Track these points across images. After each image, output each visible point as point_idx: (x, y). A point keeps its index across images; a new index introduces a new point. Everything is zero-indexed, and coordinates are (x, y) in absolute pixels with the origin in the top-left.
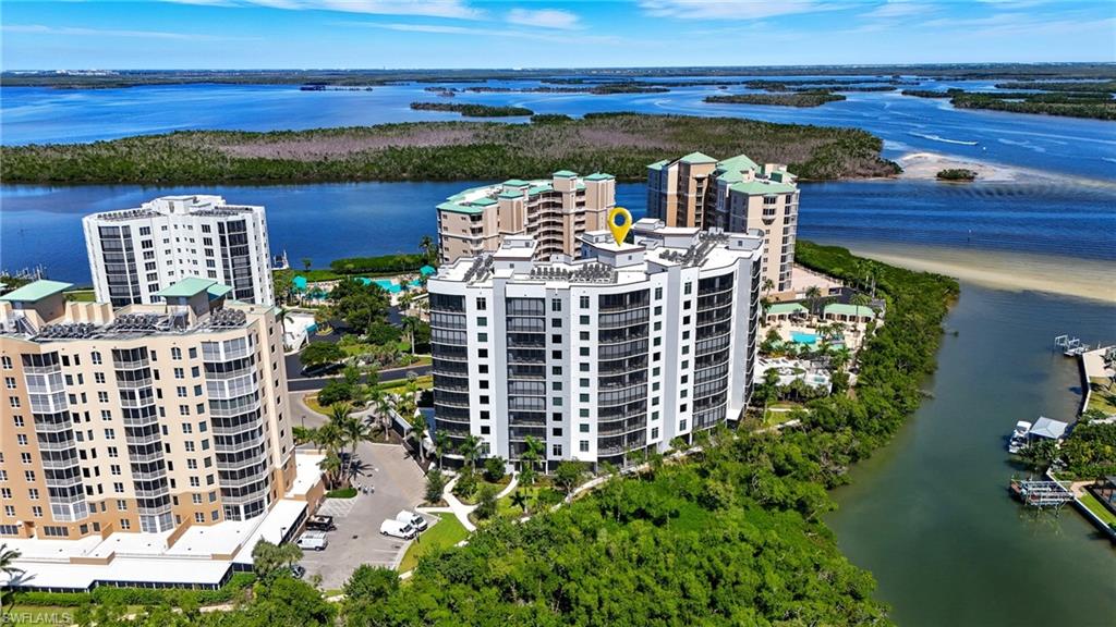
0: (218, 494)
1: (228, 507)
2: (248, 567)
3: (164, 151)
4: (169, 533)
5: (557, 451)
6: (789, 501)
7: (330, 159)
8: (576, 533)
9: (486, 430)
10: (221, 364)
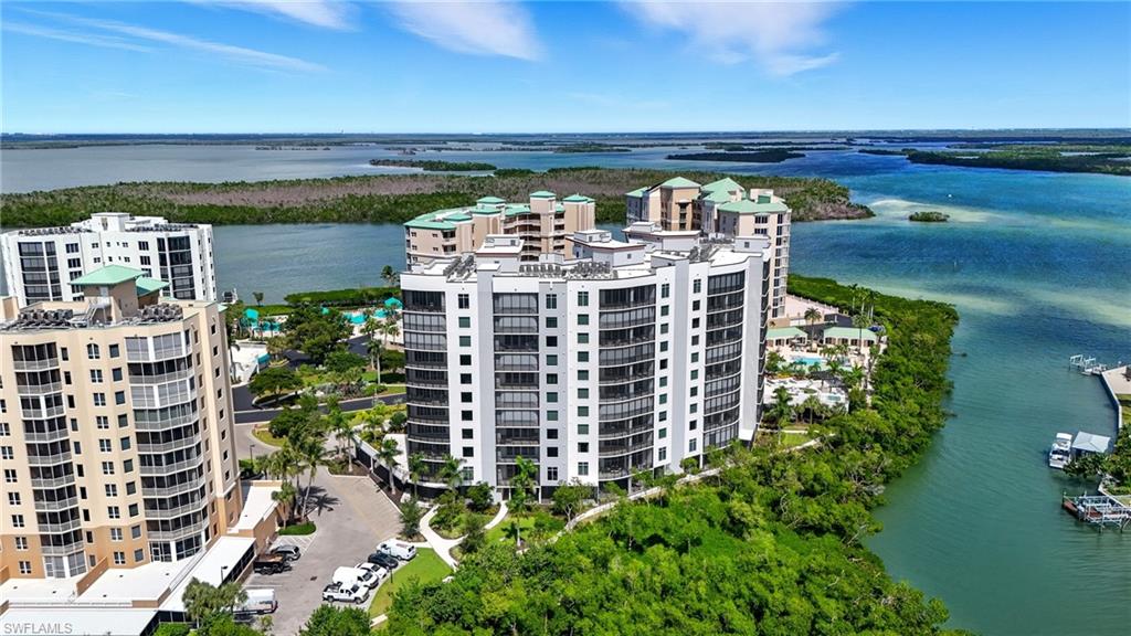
0: (144, 528)
1: (155, 545)
2: (178, 616)
3: (107, 199)
4: (80, 577)
5: (553, 474)
6: (825, 523)
7: (285, 207)
8: (586, 562)
9: (468, 452)
10: (150, 365)
